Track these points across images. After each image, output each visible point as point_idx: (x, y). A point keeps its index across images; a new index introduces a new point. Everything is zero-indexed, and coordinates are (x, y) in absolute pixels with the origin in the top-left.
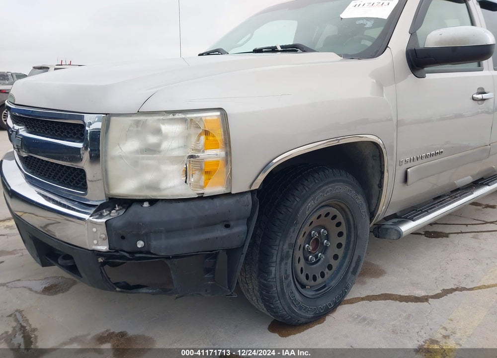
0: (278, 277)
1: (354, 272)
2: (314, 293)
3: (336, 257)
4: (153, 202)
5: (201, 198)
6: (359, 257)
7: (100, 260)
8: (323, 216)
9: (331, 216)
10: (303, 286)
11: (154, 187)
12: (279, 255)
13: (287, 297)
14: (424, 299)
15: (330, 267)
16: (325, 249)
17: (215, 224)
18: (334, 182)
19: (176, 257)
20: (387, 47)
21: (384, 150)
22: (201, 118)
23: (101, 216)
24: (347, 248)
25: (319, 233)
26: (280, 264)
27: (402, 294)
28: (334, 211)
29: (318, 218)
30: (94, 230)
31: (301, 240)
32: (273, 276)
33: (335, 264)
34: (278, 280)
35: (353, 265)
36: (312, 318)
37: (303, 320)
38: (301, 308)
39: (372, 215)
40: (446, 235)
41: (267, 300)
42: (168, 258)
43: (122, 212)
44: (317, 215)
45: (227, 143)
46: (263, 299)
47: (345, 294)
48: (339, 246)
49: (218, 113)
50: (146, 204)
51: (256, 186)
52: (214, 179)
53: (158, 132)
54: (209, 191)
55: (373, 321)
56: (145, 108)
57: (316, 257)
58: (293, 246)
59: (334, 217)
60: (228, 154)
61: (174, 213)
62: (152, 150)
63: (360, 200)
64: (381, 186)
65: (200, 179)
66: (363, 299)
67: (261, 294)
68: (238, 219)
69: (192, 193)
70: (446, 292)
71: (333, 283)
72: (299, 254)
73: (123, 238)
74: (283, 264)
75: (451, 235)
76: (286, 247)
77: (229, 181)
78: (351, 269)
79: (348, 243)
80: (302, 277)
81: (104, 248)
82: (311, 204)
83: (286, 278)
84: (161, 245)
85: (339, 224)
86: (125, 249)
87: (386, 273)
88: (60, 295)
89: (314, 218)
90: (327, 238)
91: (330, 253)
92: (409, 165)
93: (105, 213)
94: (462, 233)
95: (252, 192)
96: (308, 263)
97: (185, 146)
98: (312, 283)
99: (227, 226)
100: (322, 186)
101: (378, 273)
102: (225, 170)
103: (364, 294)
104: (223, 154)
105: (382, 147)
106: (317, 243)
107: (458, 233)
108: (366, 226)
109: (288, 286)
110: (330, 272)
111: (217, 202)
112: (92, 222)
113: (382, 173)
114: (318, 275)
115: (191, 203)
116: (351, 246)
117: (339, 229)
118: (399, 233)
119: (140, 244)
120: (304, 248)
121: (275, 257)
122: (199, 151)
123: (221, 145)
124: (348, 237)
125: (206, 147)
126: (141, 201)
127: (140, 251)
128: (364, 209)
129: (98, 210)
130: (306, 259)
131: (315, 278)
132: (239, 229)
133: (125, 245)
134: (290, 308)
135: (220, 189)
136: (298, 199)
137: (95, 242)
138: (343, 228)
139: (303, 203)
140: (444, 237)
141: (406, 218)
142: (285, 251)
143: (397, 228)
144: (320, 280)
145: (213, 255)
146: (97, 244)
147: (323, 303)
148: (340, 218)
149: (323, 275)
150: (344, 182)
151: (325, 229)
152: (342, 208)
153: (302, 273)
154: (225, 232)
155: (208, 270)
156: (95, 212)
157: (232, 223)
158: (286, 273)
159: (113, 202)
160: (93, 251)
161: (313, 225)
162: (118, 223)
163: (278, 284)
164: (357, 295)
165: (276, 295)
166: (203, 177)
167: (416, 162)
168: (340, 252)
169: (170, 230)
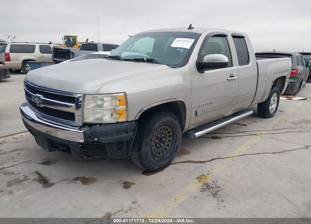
0: (145, 151)
1: (176, 151)
2: (159, 159)
3: (168, 145)
4: (100, 124)
5: (118, 123)
6: (177, 145)
7: (80, 146)
8: (163, 129)
9: (166, 129)
10: (155, 156)
11: (101, 119)
12: (145, 143)
13: (148, 159)
14: (204, 162)
15: (166, 149)
16: (164, 142)
17: (123, 132)
18: (166, 116)
19: (109, 144)
20: (188, 62)
21: (185, 103)
22: (118, 96)
23: (81, 130)
24: (173, 141)
25: (161, 136)
26: (146, 146)
27: (196, 161)
28: (167, 127)
29: (161, 129)
30: (79, 135)
31: (154, 138)
32: (143, 151)
33: (168, 148)
34: (145, 153)
35: (175, 148)
36: (158, 168)
37: (155, 169)
38: (154, 164)
39: (183, 129)
40: (220, 138)
41: (141, 161)
42: (105, 144)
43: (89, 128)
44: (160, 129)
45: (127, 104)
46: (139, 160)
47: (171, 160)
48: (169, 141)
49: (124, 94)
50: (98, 125)
51: (137, 118)
52: (122, 116)
53: (103, 100)
54: (120, 120)
55: (182, 170)
56: (98, 92)
57: (160, 145)
58: (151, 140)
59: (167, 130)
60: (127, 107)
61: (108, 128)
62: (101, 106)
63: (177, 123)
64: (185, 117)
65: (116, 116)
66: (179, 163)
67: (139, 158)
68: (130, 130)
69: (114, 121)
70: (213, 159)
71: (167, 156)
72: (153, 144)
73: (90, 137)
74: (147, 147)
75: (222, 138)
76: (148, 140)
77: (127, 117)
78: (174, 150)
79: (173, 140)
80: (155, 153)
81: (82, 141)
82: (157, 124)
83: (148, 152)
84: (104, 140)
85: (169, 132)
86: (91, 141)
87: (190, 153)
88: (52, 165)
89: (159, 130)
90: (165, 138)
91: (166, 144)
92: (197, 108)
93: (83, 129)
94: (227, 137)
95: (135, 120)
96: (157, 148)
97: (112, 105)
98: (159, 155)
99: (127, 133)
100: (162, 118)
101: (187, 153)
102: (126, 113)
103: (180, 161)
104: (125, 107)
105: (185, 102)
106: (161, 139)
107: (226, 137)
108: (180, 134)
109: (149, 155)
110: (166, 151)
111: (123, 124)
112: (78, 132)
113: (186, 112)
114: (161, 152)
115: (114, 125)
116: (174, 141)
117: (169, 134)
118: (195, 136)
119: (96, 139)
120: (155, 141)
121: (144, 144)
122: (117, 107)
123: (125, 104)
124: (173, 137)
125: (119, 105)
126: (96, 124)
127: (96, 142)
128: (179, 126)
129: (80, 128)
130: (156, 146)
131: (159, 153)
132: (131, 134)
133: (91, 140)
134: (150, 164)
135: (124, 120)
136: (152, 123)
137: (79, 139)
138: (171, 134)
139: (154, 124)
140: (219, 138)
141: (198, 130)
142: (148, 142)
143: (194, 134)
144: (161, 154)
145: (121, 143)
146: (80, 140)
147: (163, 163)
148: (170, 130)
149: (163, 152)
150: (170, 116)
151: (164, 134)
152: (170, 126)
153: (154, 151)
154: (126, 135)
155: (119, 149)
156: (79, 128)
157: (128, 132)
158: (148, 150)
159: (85, 125)
160: (78, 142)
161: (159, 133)
162: (88, 132)
163: (145, 155)
164: (177, 161)
165: (144, 158)
166: (118, 116)
167: (201, 107)
168: (170, 143)
169: (107, 134)
